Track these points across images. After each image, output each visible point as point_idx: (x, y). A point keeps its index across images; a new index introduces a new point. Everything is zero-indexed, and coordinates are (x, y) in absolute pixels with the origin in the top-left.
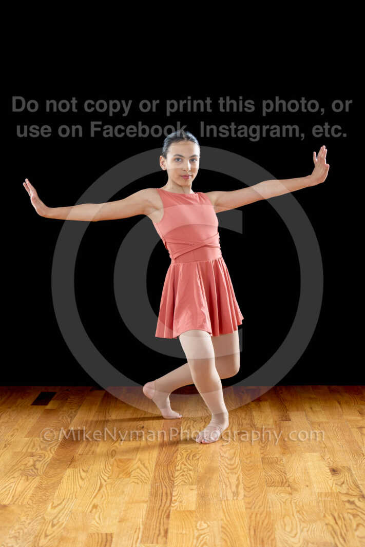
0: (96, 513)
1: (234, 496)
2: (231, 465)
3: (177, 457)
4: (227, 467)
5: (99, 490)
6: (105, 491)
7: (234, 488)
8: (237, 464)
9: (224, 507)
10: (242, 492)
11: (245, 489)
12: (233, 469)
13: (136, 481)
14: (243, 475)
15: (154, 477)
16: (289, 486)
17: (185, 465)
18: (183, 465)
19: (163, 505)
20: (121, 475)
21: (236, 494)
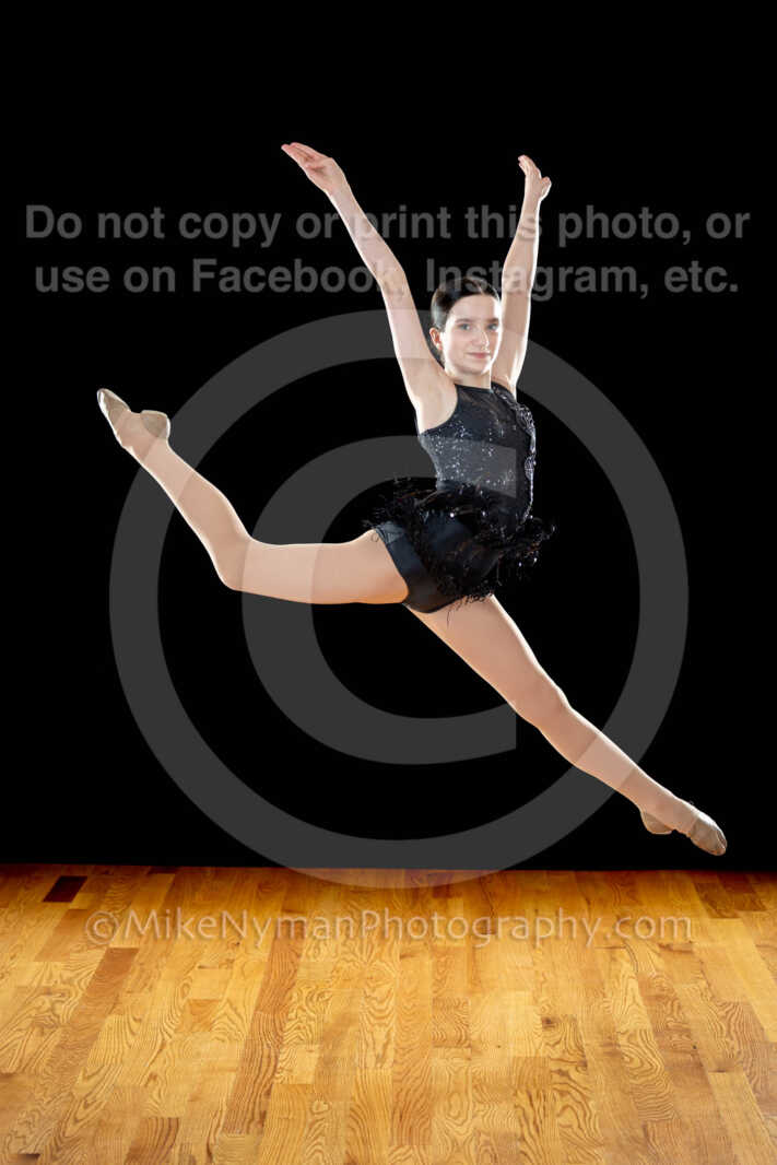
0: (154, 1088)
1: (377, 1063)
2: (381, 1011)
3: (291, 998)
4: (372, 1015)
5: (161, 1050)
6: (170, 1053)
7: (379, 1050)
8: (390, 1008)
9: (359, 1079)
10: (391, 1054)
11: (396, 1051)
12: (383, 1018)
13: (221, 1036)
14: (398, 1029)
15: (251, 1031)
16: (469, 1046)
17: (304, 1011)
18: (300, 1012)
19: (261, 1076)
20: (196, 1028)
21: (381, 1059)
